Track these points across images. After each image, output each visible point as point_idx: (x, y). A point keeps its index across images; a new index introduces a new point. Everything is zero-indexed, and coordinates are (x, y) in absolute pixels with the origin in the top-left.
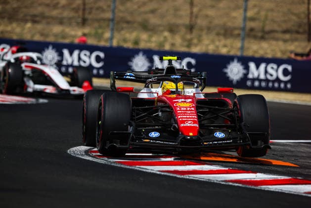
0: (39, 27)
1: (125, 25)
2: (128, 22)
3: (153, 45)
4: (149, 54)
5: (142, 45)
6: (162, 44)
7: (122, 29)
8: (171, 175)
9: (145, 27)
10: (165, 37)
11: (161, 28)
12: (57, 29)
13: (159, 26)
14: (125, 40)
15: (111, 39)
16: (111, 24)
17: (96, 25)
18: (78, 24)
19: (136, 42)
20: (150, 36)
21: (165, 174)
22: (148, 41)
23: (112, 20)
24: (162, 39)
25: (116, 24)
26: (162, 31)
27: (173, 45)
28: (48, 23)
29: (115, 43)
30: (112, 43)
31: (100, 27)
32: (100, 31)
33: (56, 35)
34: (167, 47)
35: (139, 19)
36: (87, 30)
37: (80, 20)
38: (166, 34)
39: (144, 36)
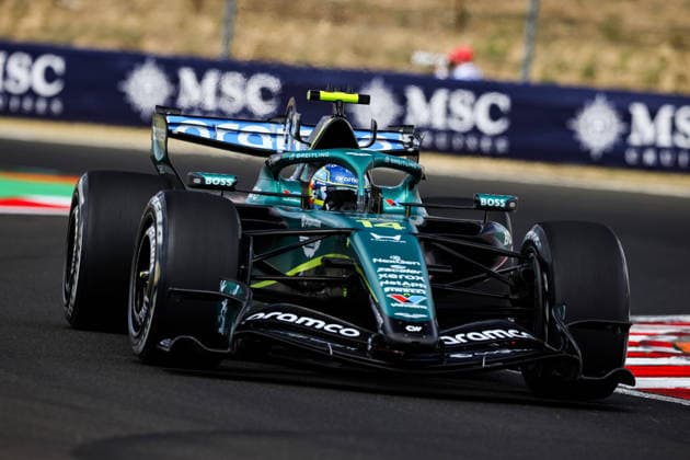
0: (350, 32)
1: (561, 29)
2: (570, 22)
3: (631, 79)
4: (621, 102)
5: (605, 79)
6: (655, 78)
7: (555, 37)
8: (669, 399)
9: (613, 33)
10: (664, 62)
11: (651, 39)
12: (393, 38)
13: (648, 31)
14: (562, 67)
15: (527, 63)
16: (528, 27)
17: (492, 28)
18: (446, 27)
19: (589, 72)
20: (625, 57)
21: (654, 396)
22: (618, 68)
23: (531, 17)
24: (653, 64)
25: (538, 25)
26: (655, 45)
27: (681, 78)
28: (372, 24)
29: (536, 75)
30: (526, 73)
31: (502, 34)
32: (500, 44)
33: (391, 55)
34: (667, 85)
35: (598, 14)
36: (466, 42)
37: (451, 16)
38: (666, 51)
39: (610, 56)
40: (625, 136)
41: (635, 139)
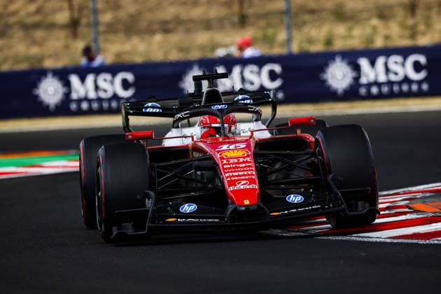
0: (175, 38)
1: (307, 17)
2: (312, 12)
3: (356, 43)
4: (352, 58)
5: (339, 45)
6: (370, 40)
7: (304, 23)
8: (410, 241)
9: (340, 15)
10: (374, 28)
11: (365, 15)
12: (202, 38)
13: (362, 11)
14: (310, 41)
15: (289, 41)
16: (286, 19)
17: (262, 23)
18: (233, 25)
19: (329, 42)
20: (350, 29)
21: (400, 241)
22: (348, 37)
23: (287, 12)
24: (369, 31)
25: (293, 17)
26: (368, 19)
27: (387, 37)
28: (188, 31)
29: (295, 48)
30: (289, 48)
31: (269, 25)
32: (270, 32)
33: (202, 48)
34: (379, 43)
35: (329, 4)
36: (248, 33)
37: (236, 19)
38: (375, 22)
39: (340, 29)
40: (357, 79)
41: (364, 80)
